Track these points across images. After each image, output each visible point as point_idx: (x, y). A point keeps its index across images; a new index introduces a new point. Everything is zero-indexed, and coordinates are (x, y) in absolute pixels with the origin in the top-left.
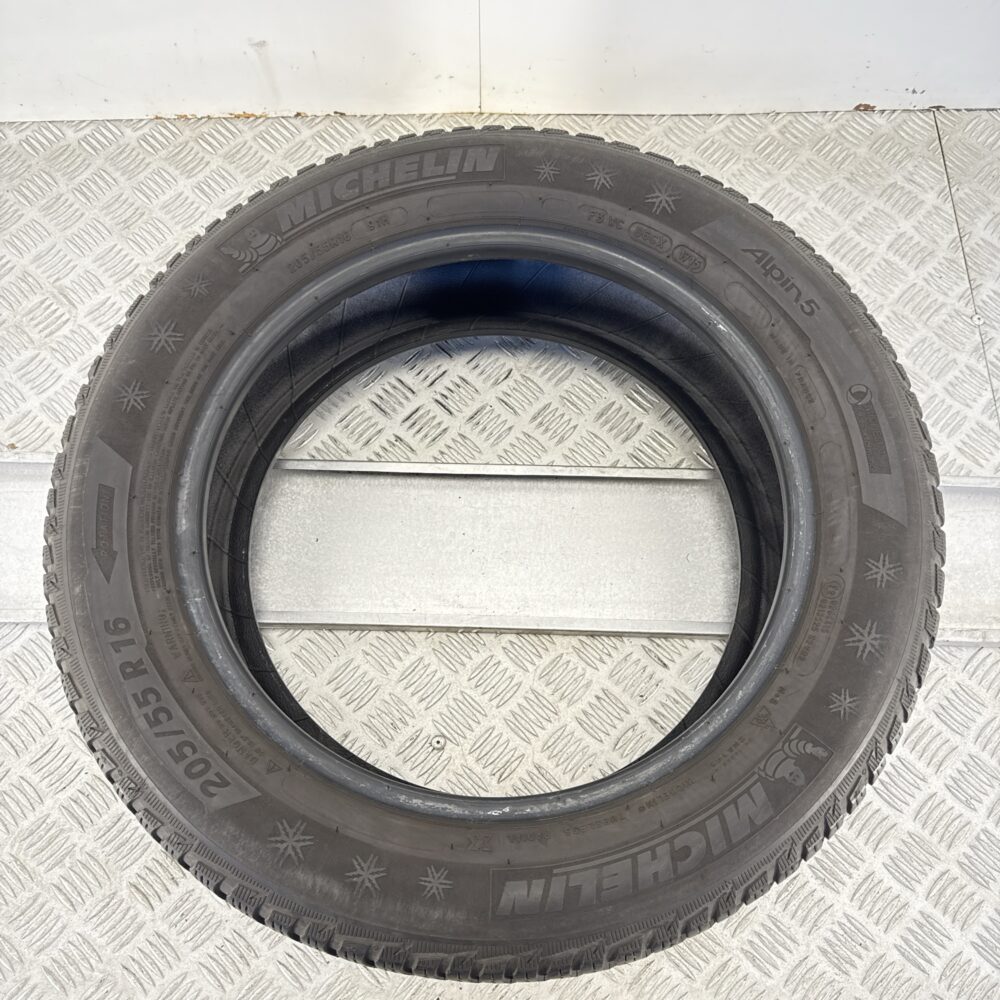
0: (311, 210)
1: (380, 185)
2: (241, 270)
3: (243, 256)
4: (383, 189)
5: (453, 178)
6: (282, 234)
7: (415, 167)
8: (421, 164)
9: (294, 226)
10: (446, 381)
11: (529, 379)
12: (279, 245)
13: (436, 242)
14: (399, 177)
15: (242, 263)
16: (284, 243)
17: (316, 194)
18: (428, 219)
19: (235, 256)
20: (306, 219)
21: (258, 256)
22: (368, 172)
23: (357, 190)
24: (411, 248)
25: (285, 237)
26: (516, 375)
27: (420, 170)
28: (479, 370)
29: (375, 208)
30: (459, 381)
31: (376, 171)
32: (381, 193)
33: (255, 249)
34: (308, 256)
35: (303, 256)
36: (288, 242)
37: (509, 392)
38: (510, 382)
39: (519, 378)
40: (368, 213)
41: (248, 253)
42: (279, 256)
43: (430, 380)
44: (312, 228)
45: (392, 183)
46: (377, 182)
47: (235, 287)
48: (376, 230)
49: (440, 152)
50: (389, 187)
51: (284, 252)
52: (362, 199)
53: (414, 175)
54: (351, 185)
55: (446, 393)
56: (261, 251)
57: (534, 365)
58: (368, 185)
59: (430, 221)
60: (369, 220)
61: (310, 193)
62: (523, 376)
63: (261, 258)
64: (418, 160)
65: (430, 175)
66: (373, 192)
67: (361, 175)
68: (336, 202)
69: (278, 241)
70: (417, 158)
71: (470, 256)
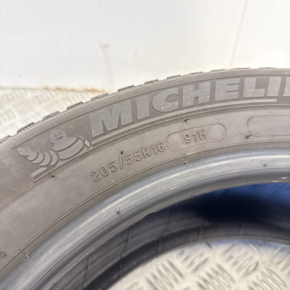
0: (127, 118)
1: (200, 101)
2: (34, 175)
3: (41, 157)
4: (202, 104)
5: (275, 100)
6: (91, 139)
7: (236, 87)
8: (242, 85)
9: (106, 132)
10: (207, 268)
11: (272, 272)
12: (85, 150)
13: (253, 161)
14: (219, 96)
15: (37, 166)
16: (91, 148)
17: (134, 104)
18: (247, 137)
19: (30, 158)
20: (120, 127)
21: (59, 160)
22: (188, 90)
23: (176, 104)
24: (226, 165)
25: (94, 142)
26: (262, 268)
27: (241, 89)
28: (233, 261)
29: (193, 122)
30: (217, 269)
31: (196, 88)
32: (201, 108)
33: (57, 152)
34: (117, 166)
35: (111, 165)
36: (97, 148)
37: (258, 282)
38: (258, 273)
39: (265, 271)
40: (186, 126)
41: (47, 155)
42: (83, 162)
43: (195, 266)
44: (125, 136)
45: (212, 100)
46: (197, 98)
47: (22, 195)
48: (192, 144)
49: (259, 77)
50: (209, 103)
51: (90, 158)
52: (181, 112)
53: (236, 95)
54: (170, 99)
55: (207, 278)
56: (62, 155)
57: (276, 260)
58: (188, 100)
59: (249, 140)
60: (186, 133)
61: (129, 102)
62: (268, 270)
63: (61, 163)
64: (239, 82)
65: (250, 96)
66: (192, 106)
67: (181, 91)
68: (154, 112)
69: (85, 145)
70: (238, 80)
71: (284, 178)
